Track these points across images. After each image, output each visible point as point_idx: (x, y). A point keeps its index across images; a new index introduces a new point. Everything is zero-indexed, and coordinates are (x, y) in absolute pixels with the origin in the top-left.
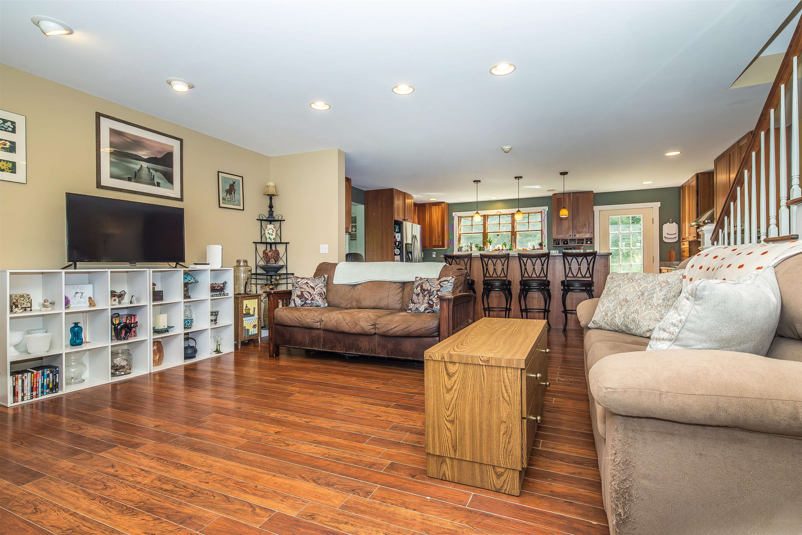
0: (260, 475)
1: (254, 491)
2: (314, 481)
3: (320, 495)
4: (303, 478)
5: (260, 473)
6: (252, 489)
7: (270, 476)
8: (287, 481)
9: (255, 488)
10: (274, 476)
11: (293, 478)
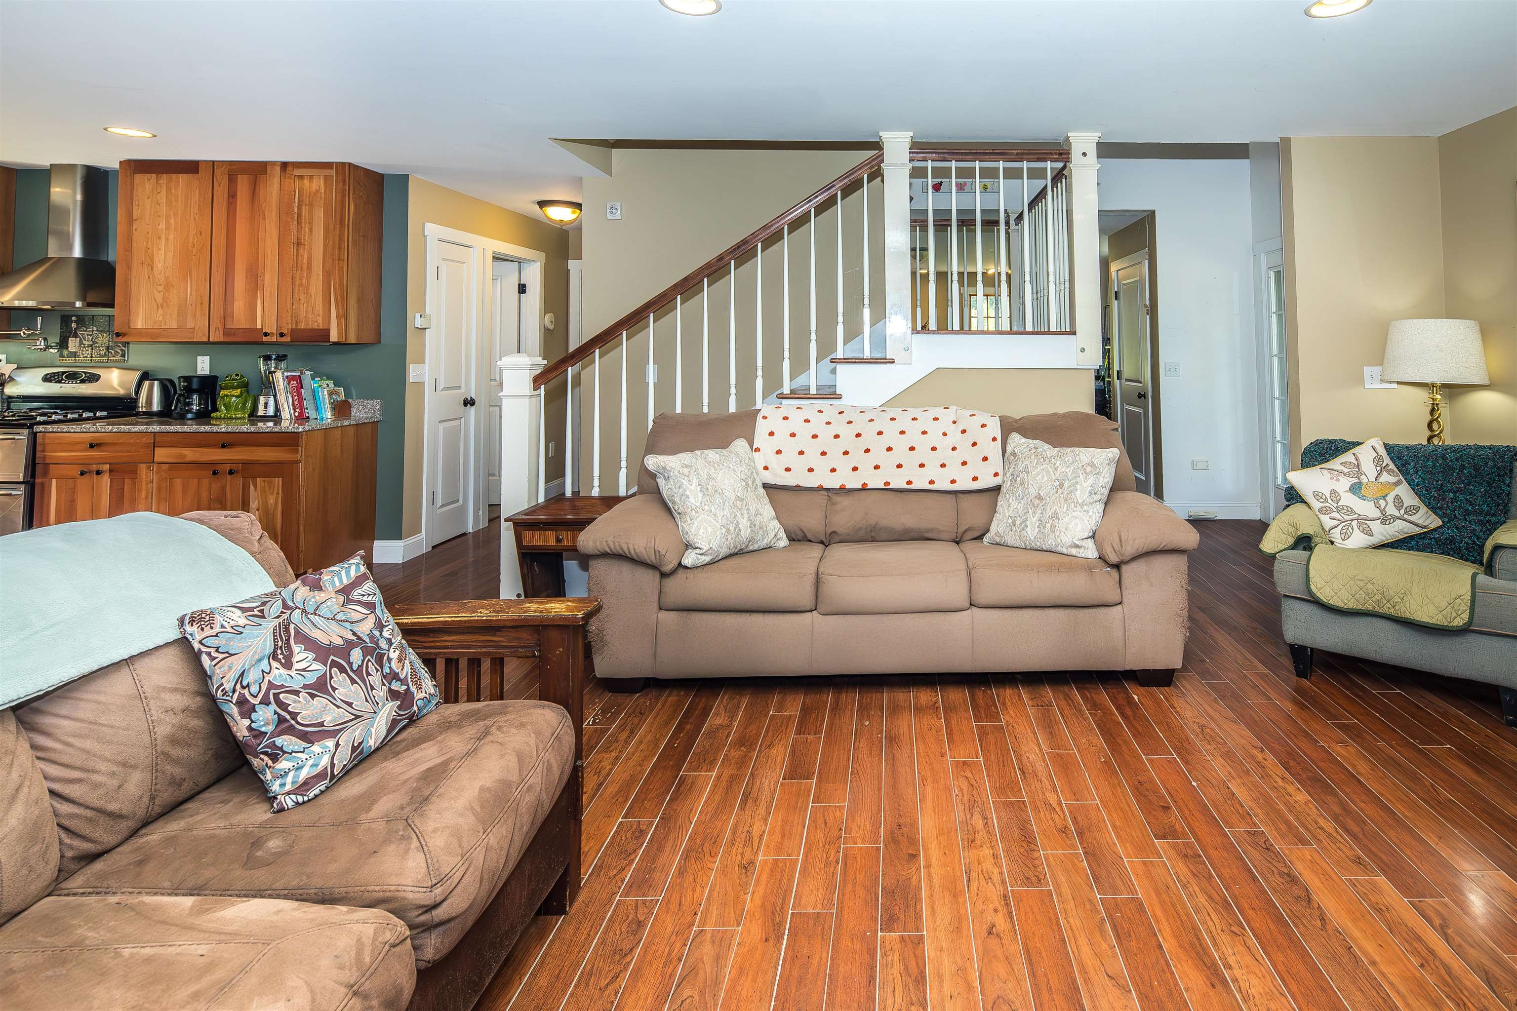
0: (1403, 990)
1: (1430, 958)
2: (1310, 900)
3: (1322, 876)
4: (1323, 919)
5: (1398, 992)
6: (1433, 967)
7: (1383, 968)
8: (1356, 933)
9: (1426, 965)
10: (1374, 963)
11: (1339, 932)
